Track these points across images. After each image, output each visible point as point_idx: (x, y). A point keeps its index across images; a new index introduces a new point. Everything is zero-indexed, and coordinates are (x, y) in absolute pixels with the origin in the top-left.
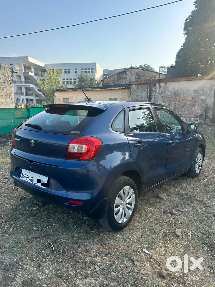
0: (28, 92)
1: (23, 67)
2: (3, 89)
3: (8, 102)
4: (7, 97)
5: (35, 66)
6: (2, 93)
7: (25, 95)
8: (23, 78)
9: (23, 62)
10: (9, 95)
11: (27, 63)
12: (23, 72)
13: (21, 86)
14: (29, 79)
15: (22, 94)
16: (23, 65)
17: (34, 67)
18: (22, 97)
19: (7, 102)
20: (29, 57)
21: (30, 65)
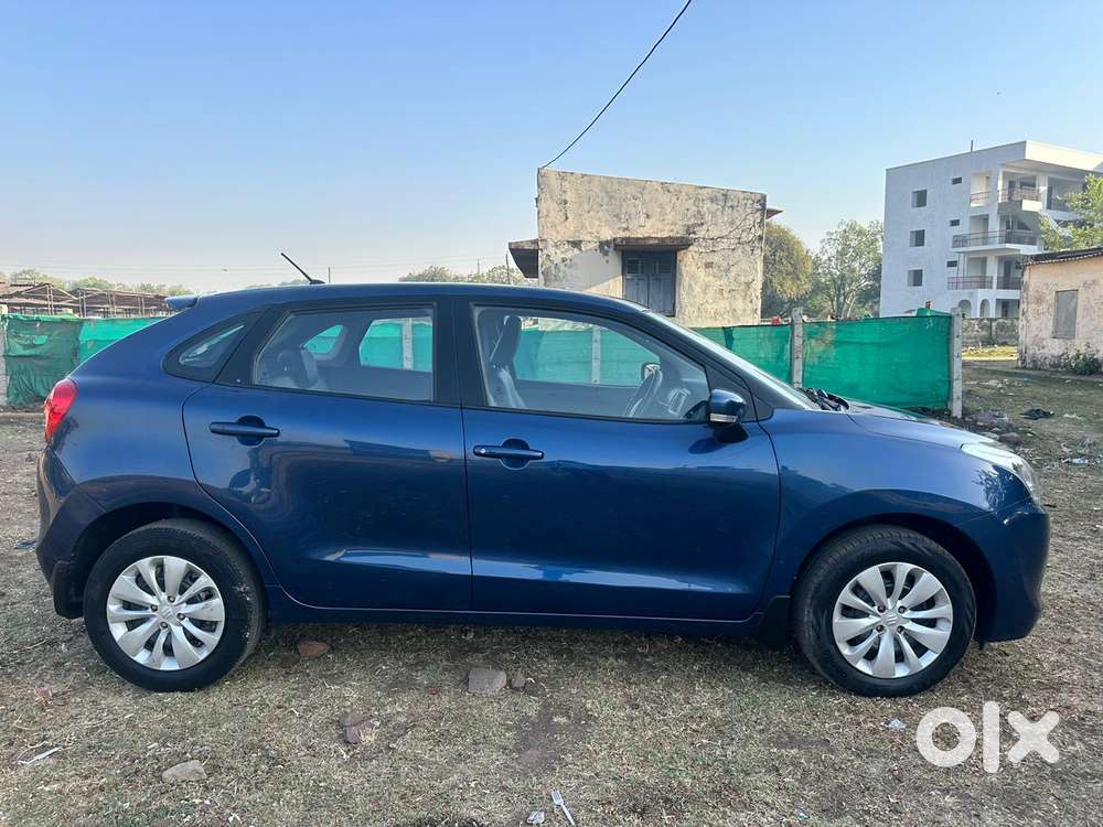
0: (1012, 276)
1: (1000, 183)
2: (728, 270)
3: (739, 312)
4: (737, 296)
5: (1052, 172)
6: (724, 281)
7: (995, 285)
8: (995, 226)
9: (1002, 165)
10: (743, 287)
11: (1020, 168)
12: (1000, 201)
13: (982, 256)
14: (1022, 226)
15: (984, 283)
16: (1001, 176)
17: (1051, 176)
18: (981, 294)
19: (735, 310)
20: (1027, 145)
21: (1034, 173)
